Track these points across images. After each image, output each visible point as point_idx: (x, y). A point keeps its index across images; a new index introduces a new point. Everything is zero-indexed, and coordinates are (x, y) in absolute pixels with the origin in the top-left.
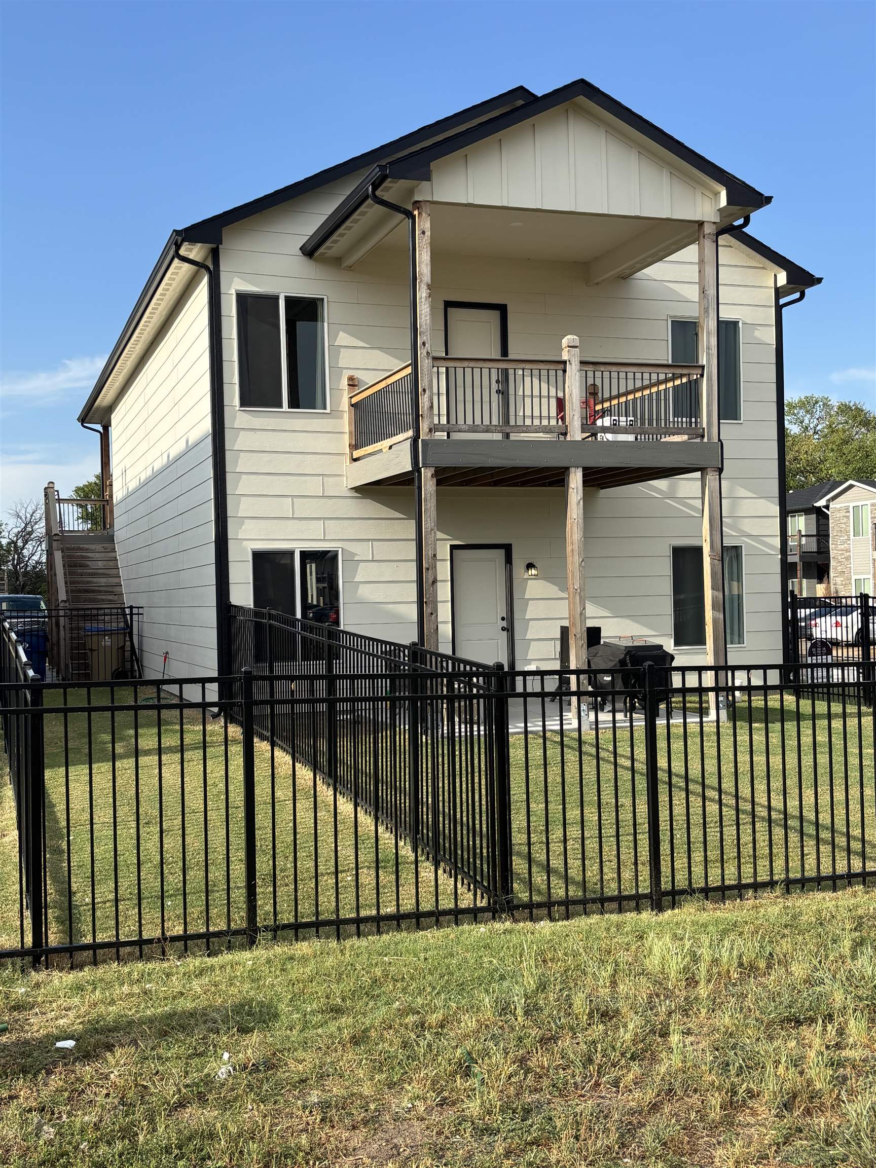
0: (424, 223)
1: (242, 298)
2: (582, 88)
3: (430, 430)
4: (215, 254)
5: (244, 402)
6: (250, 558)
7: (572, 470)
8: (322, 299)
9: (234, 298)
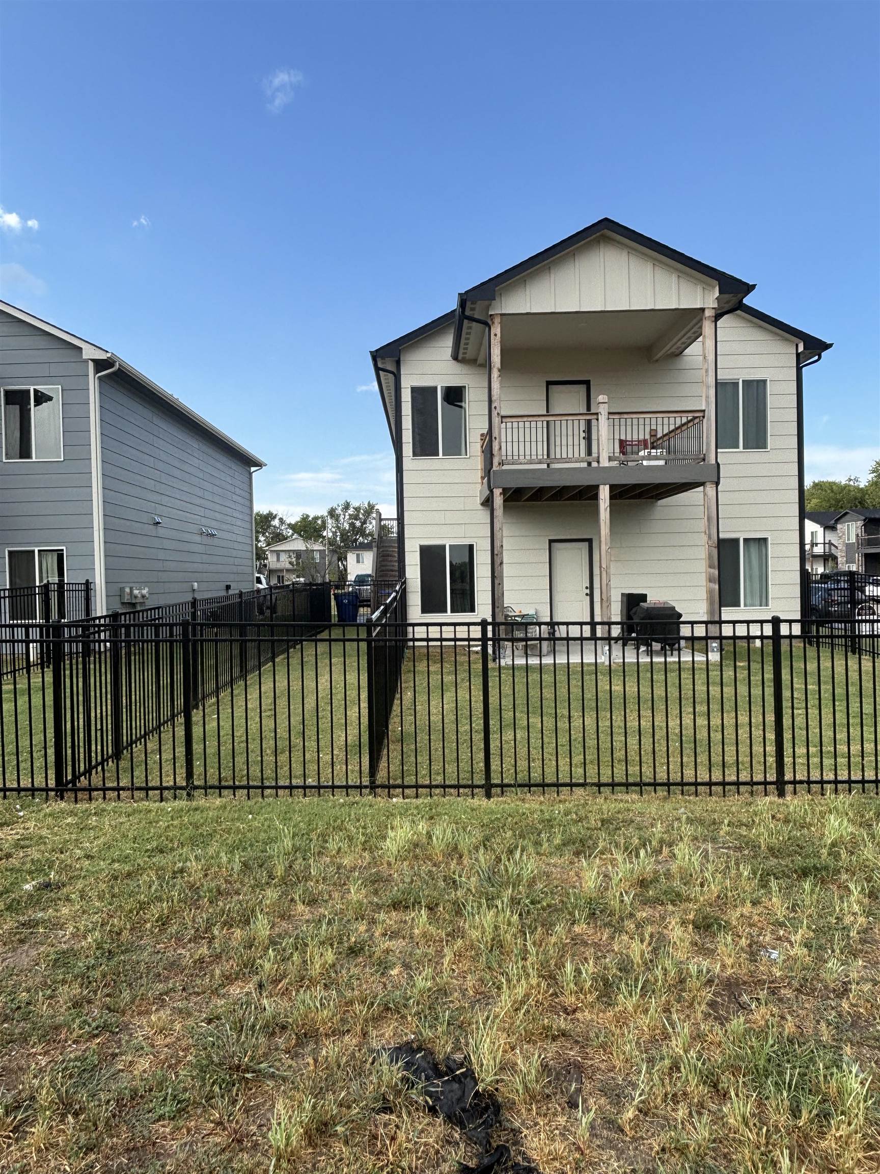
0: (496, 329)
1: (414, 390)
2: (606, 223)
3: (499, 464)
4: (398, 363)
5: (415, 454)
6: (418, 550)
7: (601, 487)
8: (465, 387)
9: (409, 390)
